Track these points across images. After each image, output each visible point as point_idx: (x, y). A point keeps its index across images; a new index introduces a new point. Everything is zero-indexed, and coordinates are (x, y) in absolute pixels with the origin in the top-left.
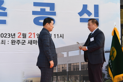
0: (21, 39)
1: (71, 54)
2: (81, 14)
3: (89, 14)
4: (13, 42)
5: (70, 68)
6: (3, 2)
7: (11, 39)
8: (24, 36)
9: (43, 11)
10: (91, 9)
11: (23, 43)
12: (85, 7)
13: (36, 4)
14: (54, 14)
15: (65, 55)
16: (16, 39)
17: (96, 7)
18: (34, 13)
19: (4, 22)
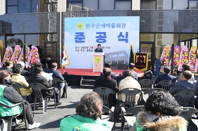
0: (91, 49)
1: (114, 56)
2: (119, 37)
3: (123, 37)
4: (87, 50)
5: (113, 63)
6: (83, 33)
7: (86, 49)
8: (92, 48)
9: (100, 36)
10: (124, 34)
11: (92, 51)
12: (121, 33)
13: (97, 33)
14: (106, 37)
15: (111, 57)
16: (89, 49)
17: (127, 33)
18: (97, 37)
19: (84, 42)
